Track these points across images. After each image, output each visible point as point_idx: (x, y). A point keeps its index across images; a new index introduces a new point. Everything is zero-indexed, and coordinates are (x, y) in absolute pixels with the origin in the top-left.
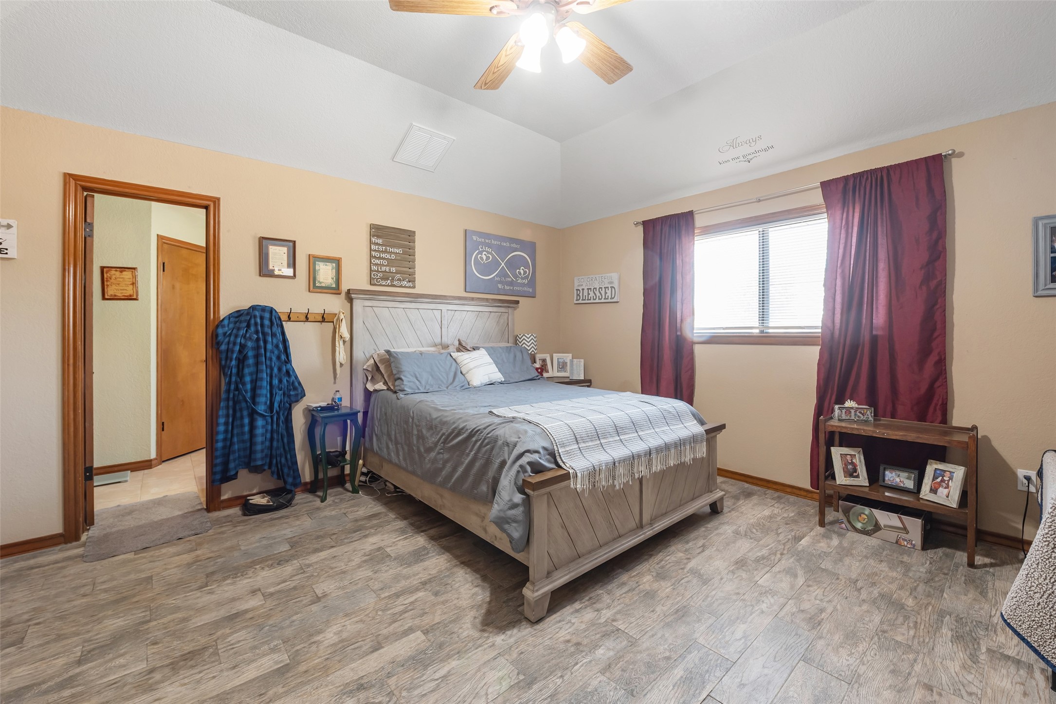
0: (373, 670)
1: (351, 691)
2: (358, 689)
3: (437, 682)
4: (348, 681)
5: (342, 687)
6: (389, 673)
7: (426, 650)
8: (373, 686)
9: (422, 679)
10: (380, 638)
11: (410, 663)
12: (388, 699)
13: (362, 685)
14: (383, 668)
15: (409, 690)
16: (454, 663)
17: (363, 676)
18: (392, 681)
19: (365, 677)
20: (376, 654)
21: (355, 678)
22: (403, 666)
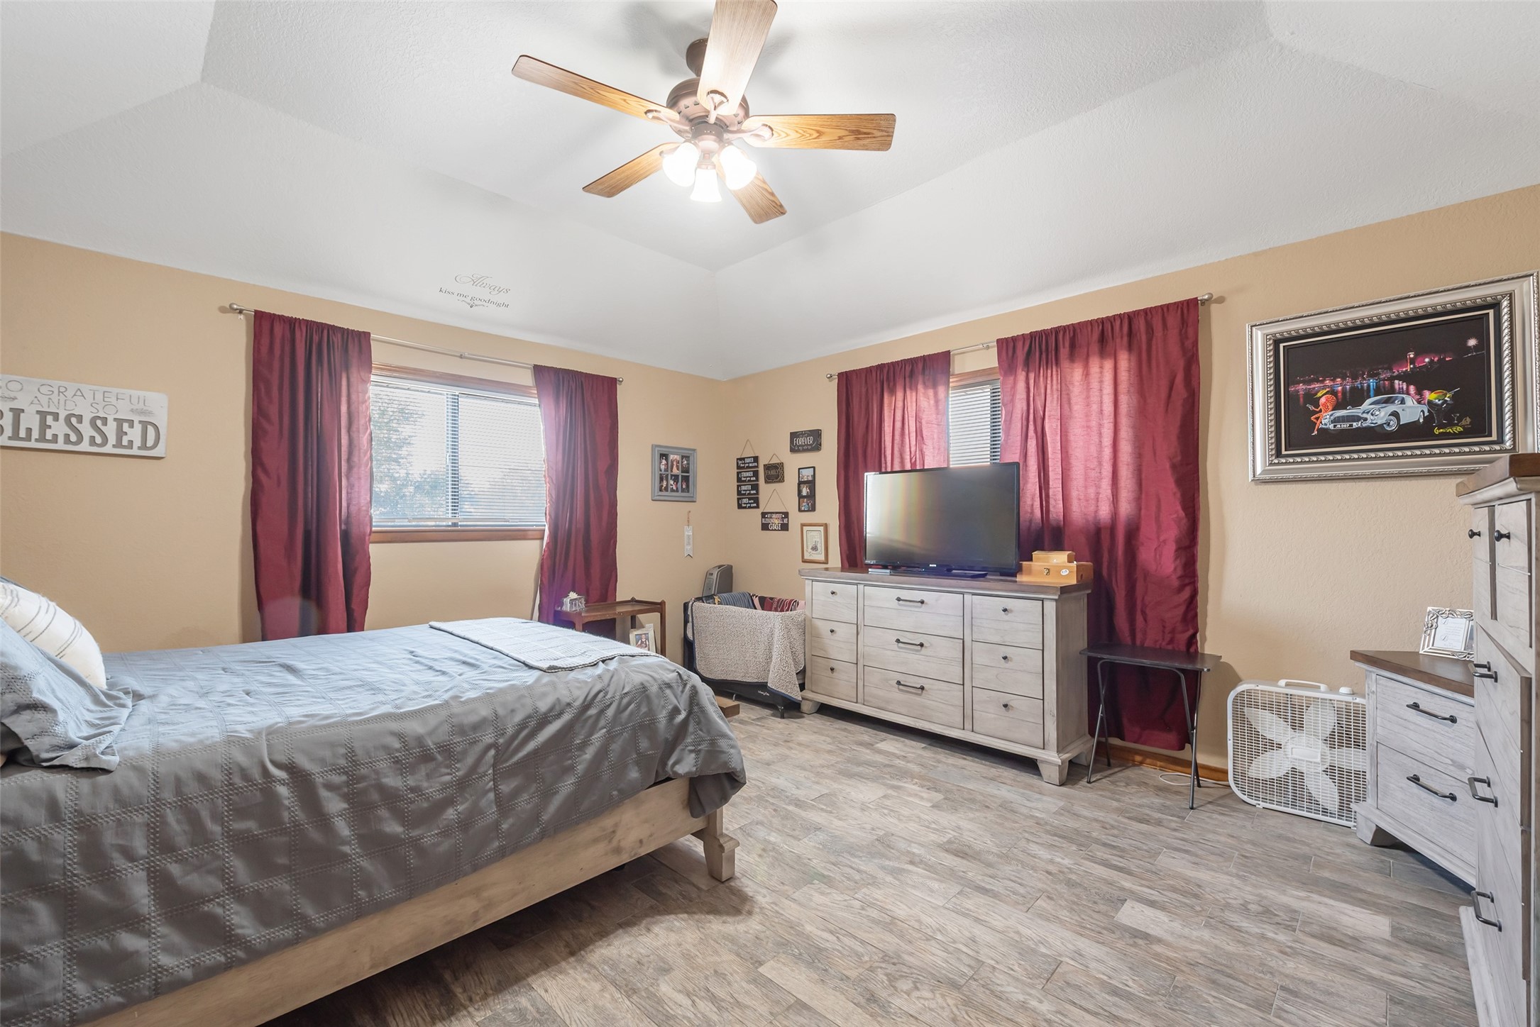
0: (842, 997)
1: (882, 1007)
2: (875, 1001)
3: (841, 937)
4: (867, 1016)
5: (879, 1019)
6: (842, 980)
7: (794, 955)
8: (866, 989)
9: (840, 949)
10: (776, 1009)
11: (819, 965)
12: (879, 970)
13: (868, 1000)
14: (835, 988)
15: (859, 956)
16: (809, 928)
17: (855, 1004)
18: (853, 974)
19: (855, 1001)
20: (813, 1003)
21: (860, 1011)
22: (826, 970)
